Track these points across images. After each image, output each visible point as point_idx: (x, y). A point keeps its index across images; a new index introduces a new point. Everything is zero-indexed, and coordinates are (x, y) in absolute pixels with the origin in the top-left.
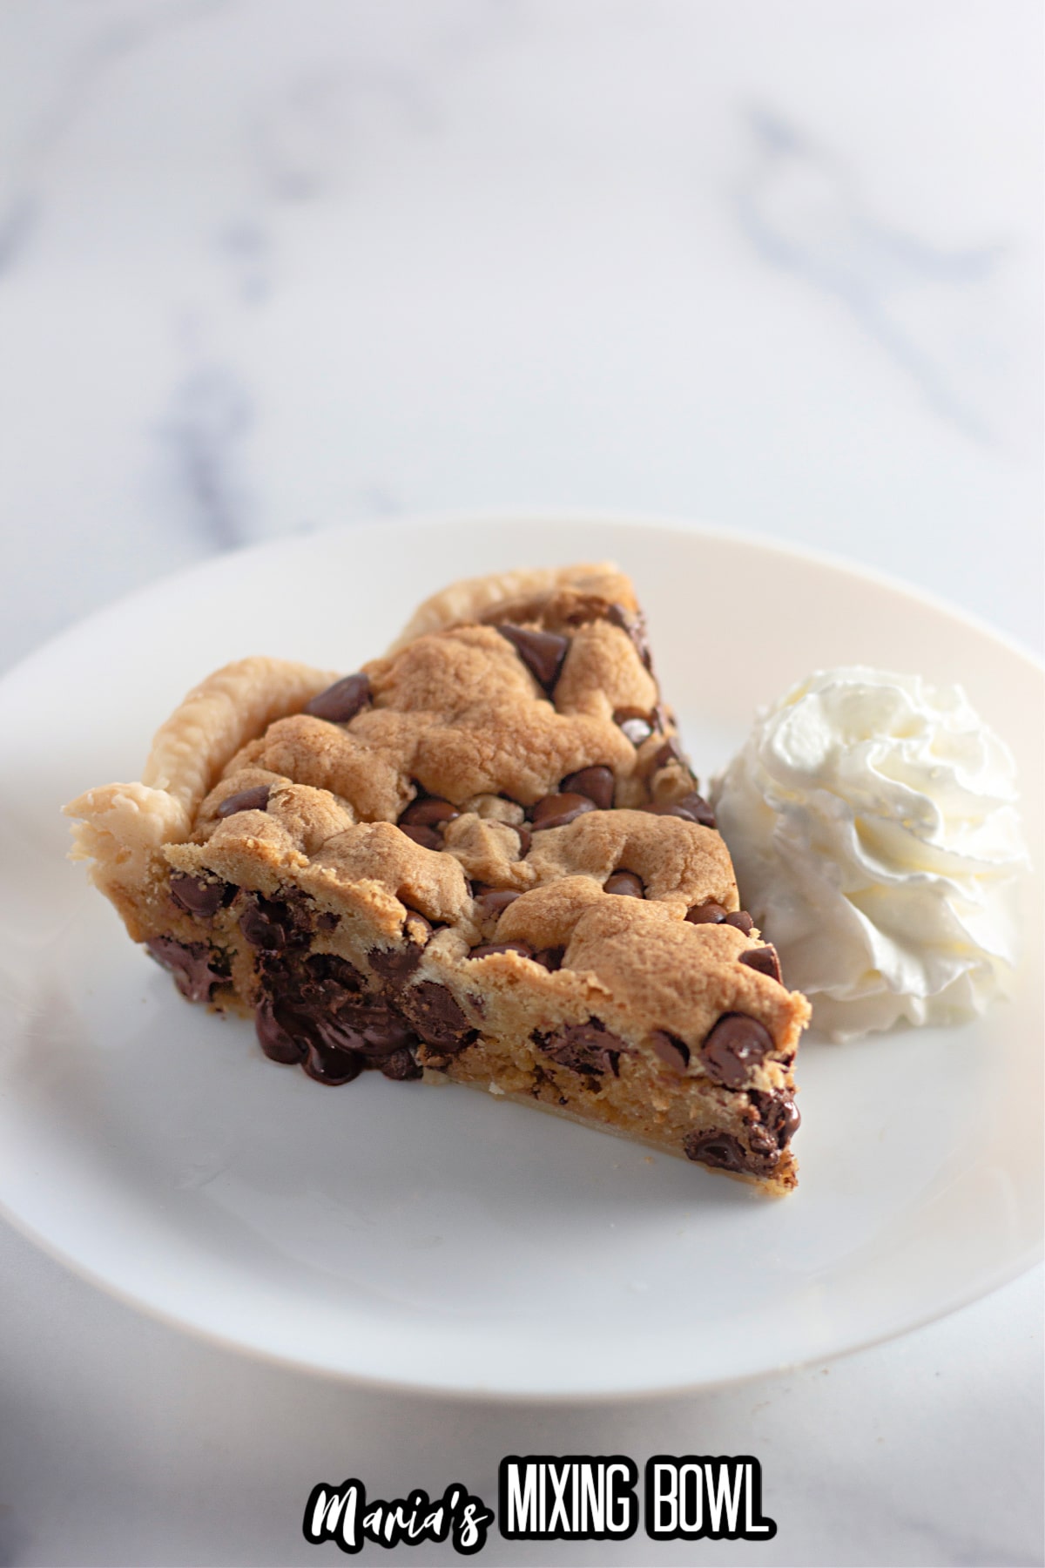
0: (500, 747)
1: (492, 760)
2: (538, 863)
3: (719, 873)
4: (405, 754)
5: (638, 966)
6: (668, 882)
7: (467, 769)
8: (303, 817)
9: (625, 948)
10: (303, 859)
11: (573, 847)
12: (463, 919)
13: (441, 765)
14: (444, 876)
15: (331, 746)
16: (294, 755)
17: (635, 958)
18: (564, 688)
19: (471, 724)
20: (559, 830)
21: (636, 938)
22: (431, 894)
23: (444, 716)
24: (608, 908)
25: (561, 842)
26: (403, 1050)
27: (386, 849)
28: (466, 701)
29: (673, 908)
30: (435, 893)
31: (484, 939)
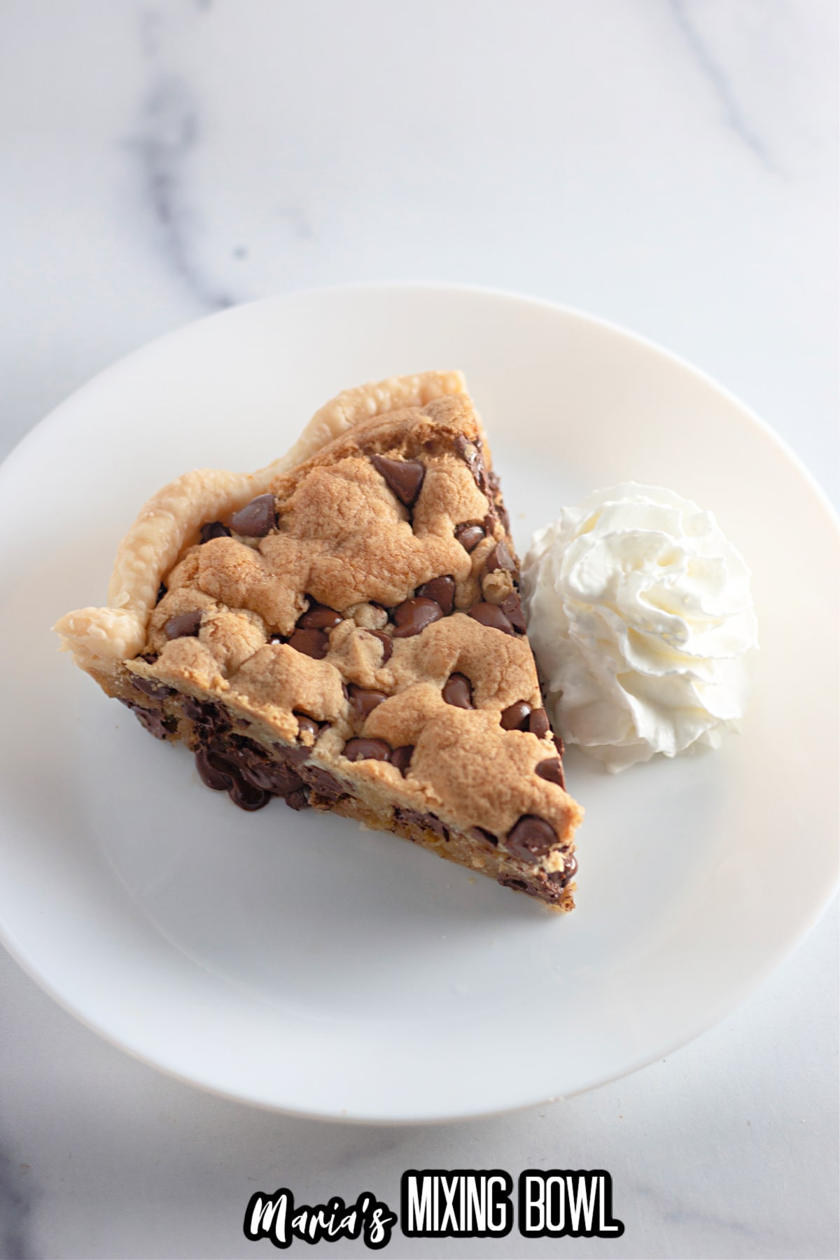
0: (369, 573)
1: (363, 583)
2: (396, 670)
3: (526, 681)
4: (301, 579)
5: (462, 780)
6: (489, 689)
7: (346, 590)
8: (225, 645)
9: (453, 762)
10: (224, 683)
11: (422, 657)
12: (340, 720)
13: (327, 587)
14: (326, 689)
15: (247, 574)
16: (219, 581)
17: (460, 773)
18: (419, 509)
19: (349, 553)
20: (412, 639)
21: (462, 753)
22: (317, 706)
23: (329, 543)
24: (444, 723)
25: (414, 651)
26: (300, 792)
27: (284, 677)
28: (346, 532)
29: (491, 717)
30: (320, 704)
31: (355, 733)
